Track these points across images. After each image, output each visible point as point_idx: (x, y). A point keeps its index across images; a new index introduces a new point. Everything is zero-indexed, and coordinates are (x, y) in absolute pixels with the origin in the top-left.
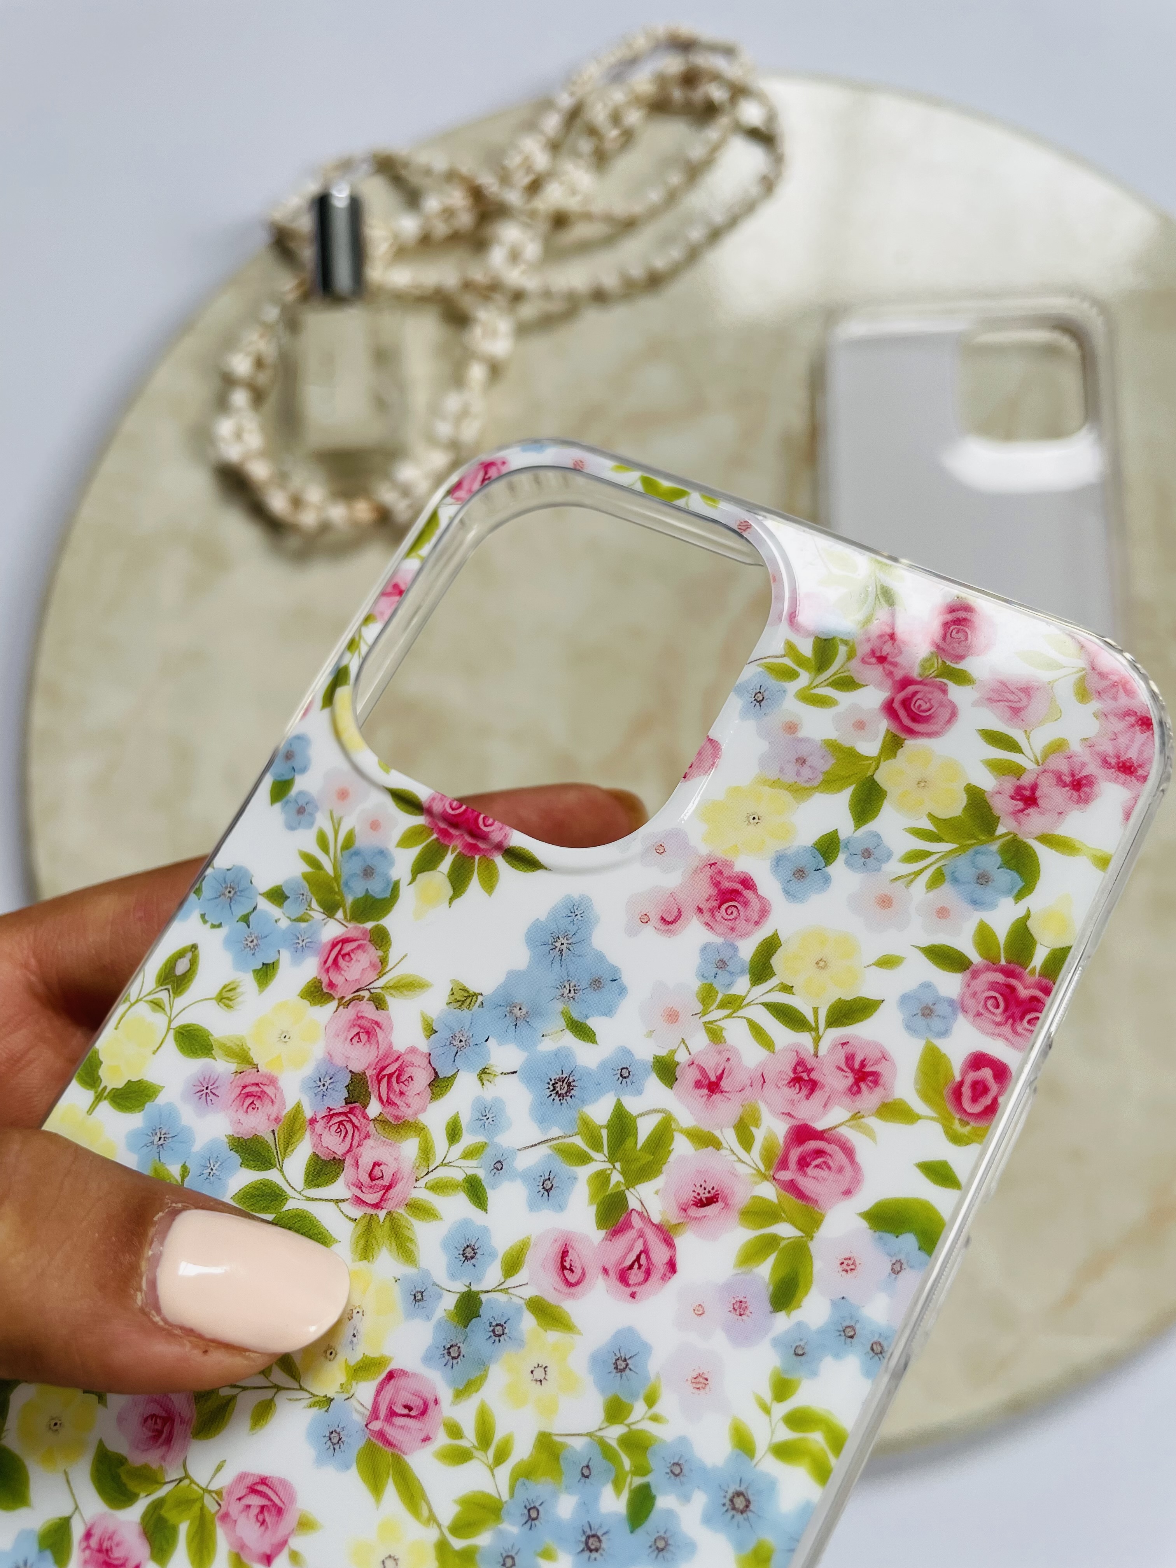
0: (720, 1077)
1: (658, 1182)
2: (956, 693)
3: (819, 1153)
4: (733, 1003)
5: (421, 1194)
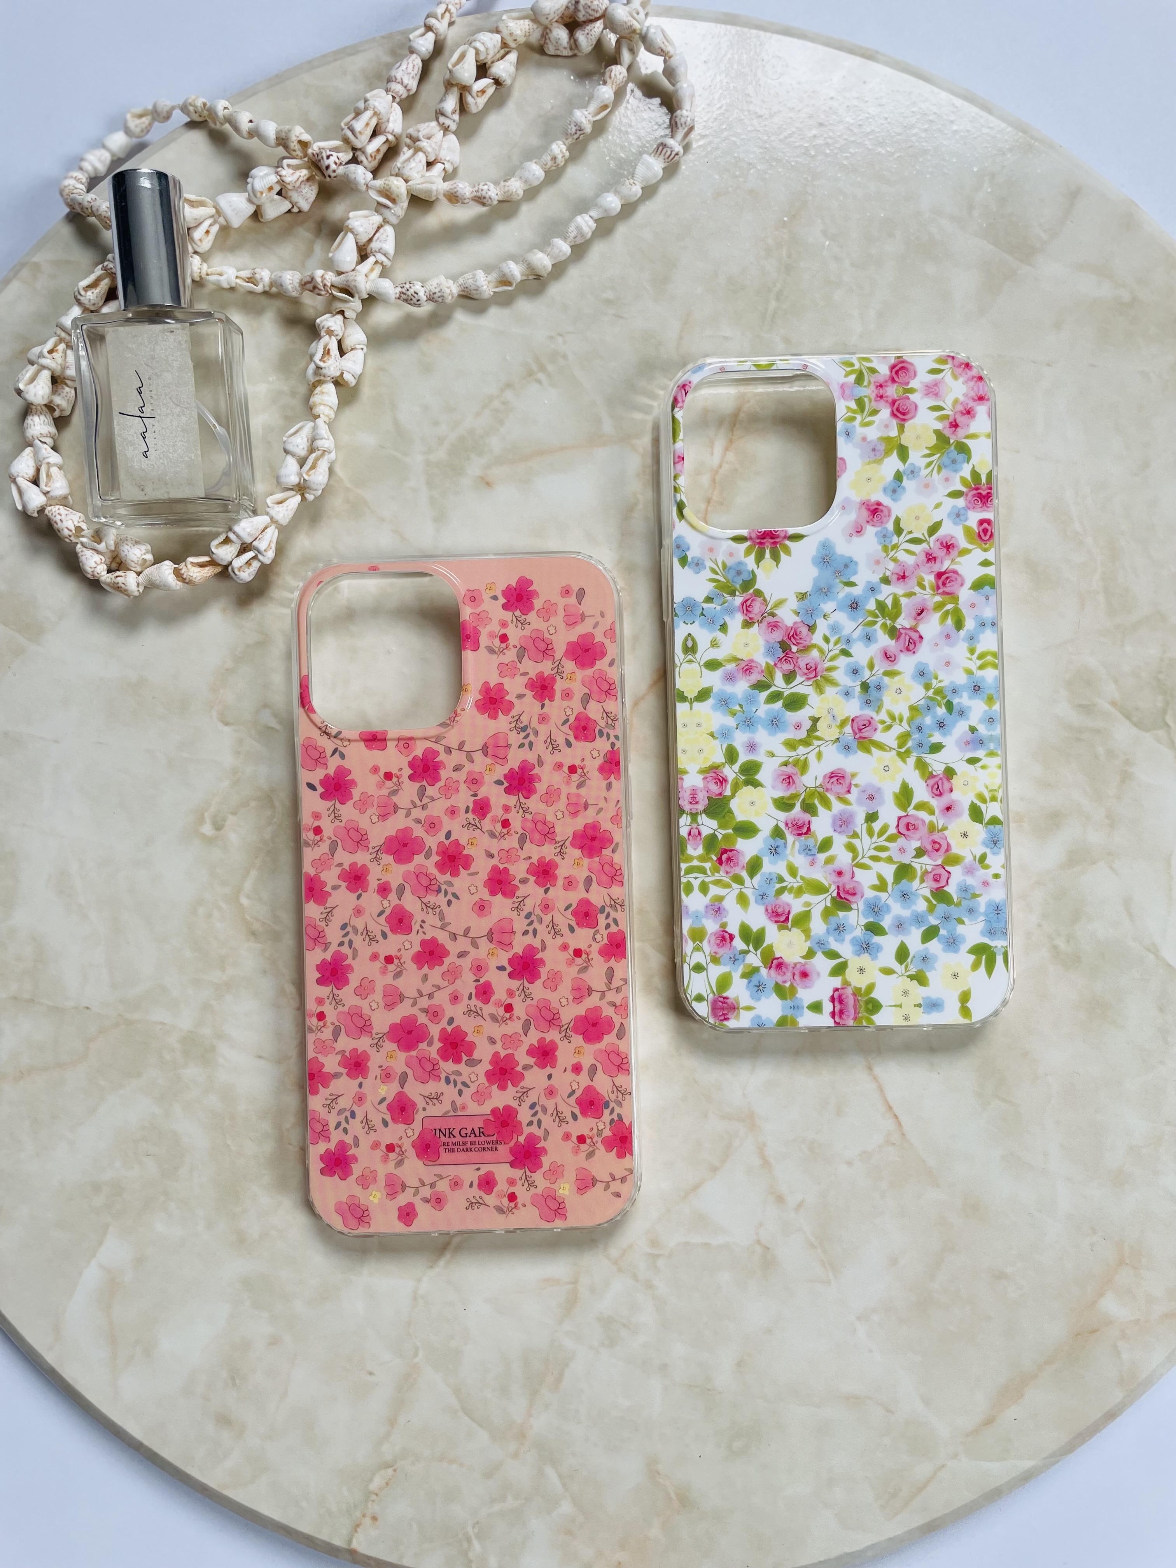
0: (904, 573)
1: (903, 615)
2: (914, 397)
3: (947, 578)
4: (895, 547)
5: (828, 664)
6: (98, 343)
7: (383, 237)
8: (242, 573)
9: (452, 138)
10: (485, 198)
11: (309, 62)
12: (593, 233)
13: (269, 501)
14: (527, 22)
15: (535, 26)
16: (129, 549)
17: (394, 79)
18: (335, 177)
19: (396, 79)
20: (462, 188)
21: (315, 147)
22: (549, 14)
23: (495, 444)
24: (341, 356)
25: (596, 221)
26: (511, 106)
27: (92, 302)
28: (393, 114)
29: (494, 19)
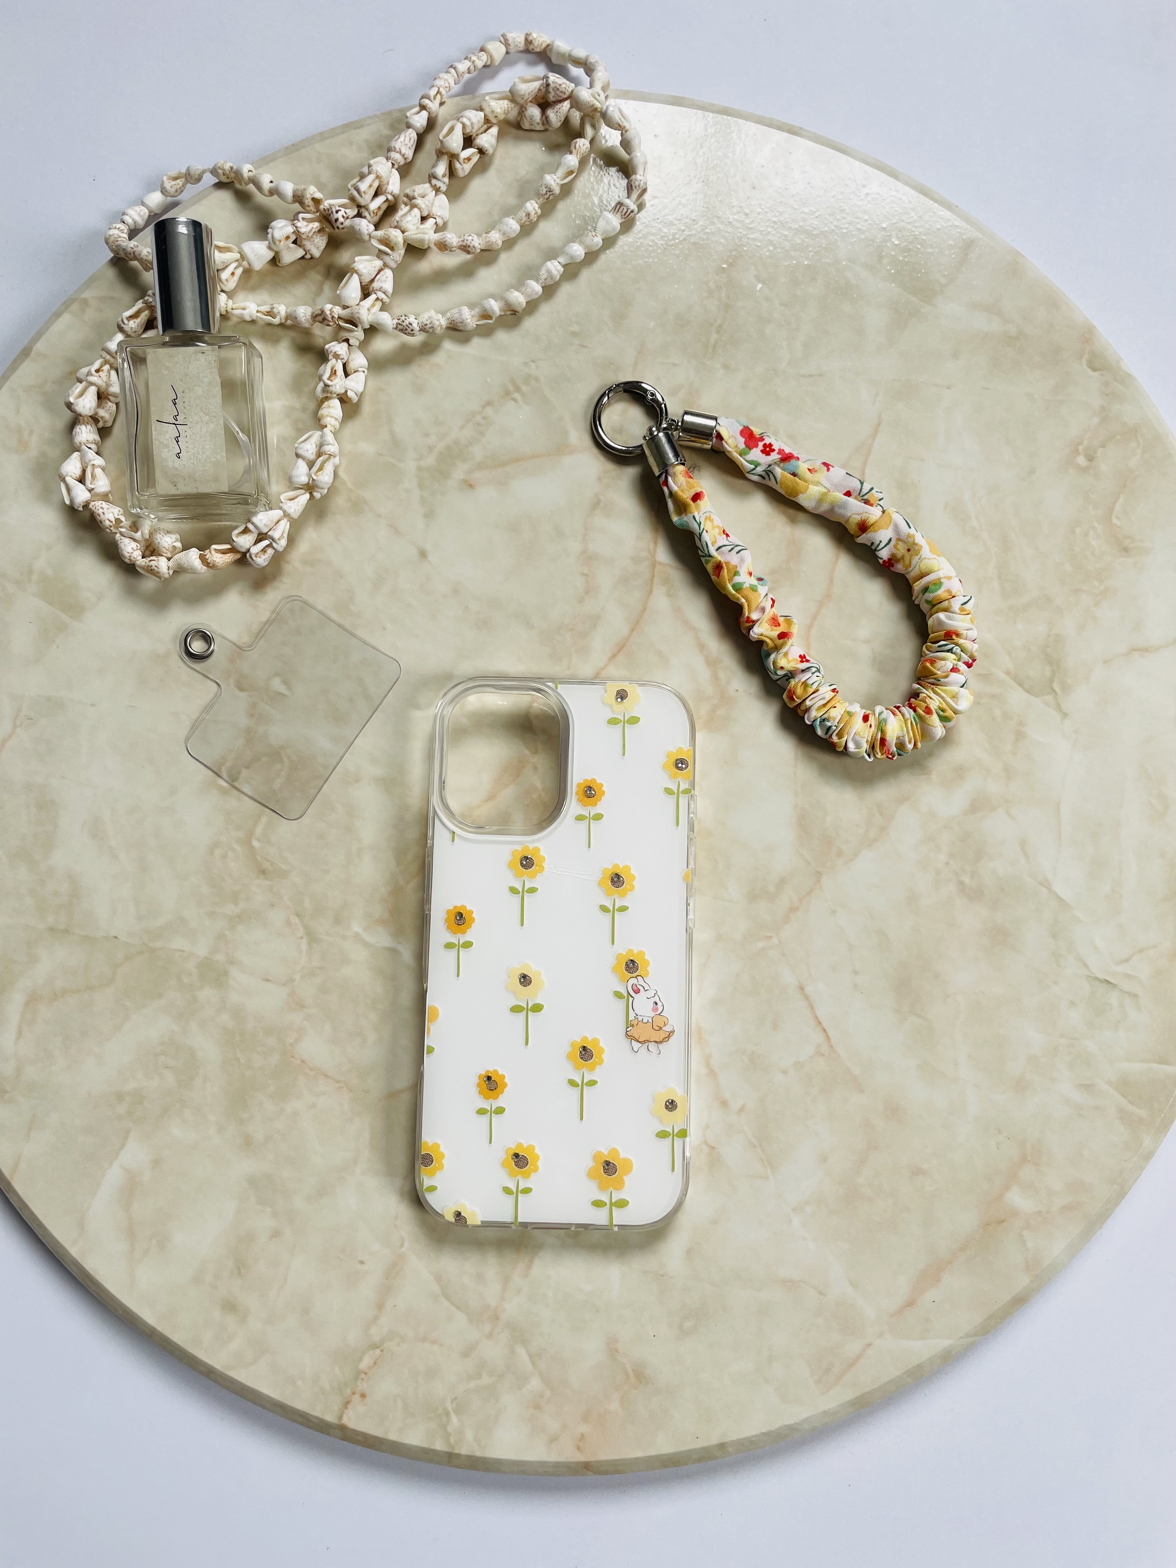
6: (138, 363)
7: (384, 278)
8: (258, 559)
9: (443, 197)
10: (469, 246)
11: (321, 134)
12: (562, 276)
13: (282, 497)
14: (506, 102)
15: (513, 105)
16: (162, 537)
17: (393, 149)
18: (343, 228)
19: (395, 149)
20: (450, 238)
21: (326, 204)
22: (524, 95)
23: (478, 453)
24: (346, 378)
25: (564, 266)
26: (492, 172)
27: (134, 330)
28: (393, 178)
29: (478, 100)
